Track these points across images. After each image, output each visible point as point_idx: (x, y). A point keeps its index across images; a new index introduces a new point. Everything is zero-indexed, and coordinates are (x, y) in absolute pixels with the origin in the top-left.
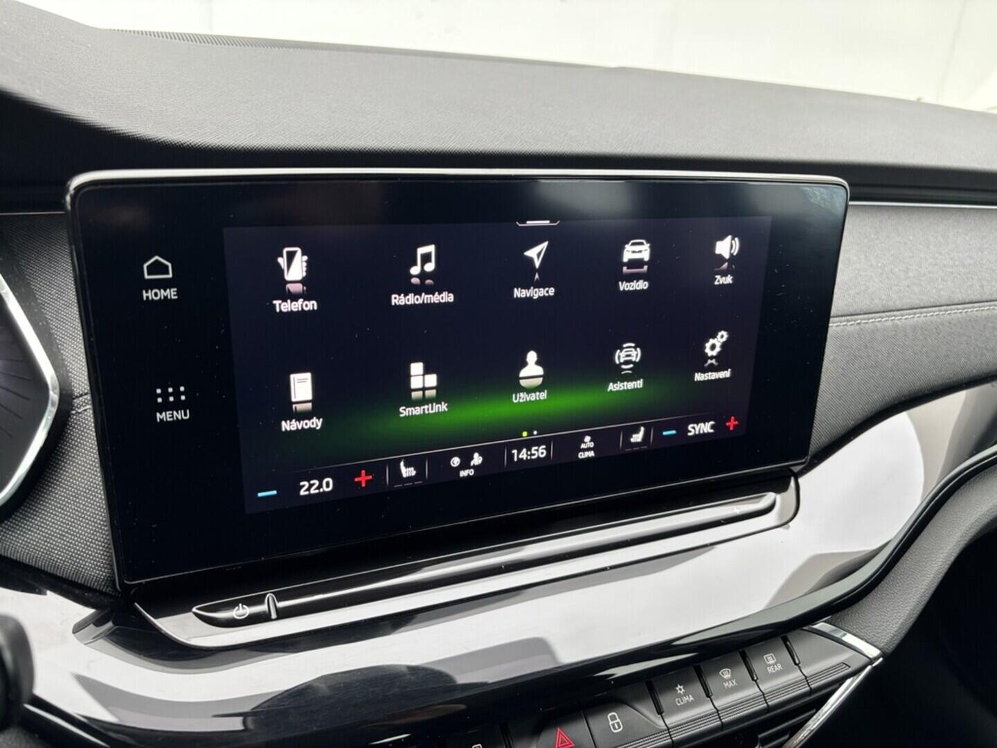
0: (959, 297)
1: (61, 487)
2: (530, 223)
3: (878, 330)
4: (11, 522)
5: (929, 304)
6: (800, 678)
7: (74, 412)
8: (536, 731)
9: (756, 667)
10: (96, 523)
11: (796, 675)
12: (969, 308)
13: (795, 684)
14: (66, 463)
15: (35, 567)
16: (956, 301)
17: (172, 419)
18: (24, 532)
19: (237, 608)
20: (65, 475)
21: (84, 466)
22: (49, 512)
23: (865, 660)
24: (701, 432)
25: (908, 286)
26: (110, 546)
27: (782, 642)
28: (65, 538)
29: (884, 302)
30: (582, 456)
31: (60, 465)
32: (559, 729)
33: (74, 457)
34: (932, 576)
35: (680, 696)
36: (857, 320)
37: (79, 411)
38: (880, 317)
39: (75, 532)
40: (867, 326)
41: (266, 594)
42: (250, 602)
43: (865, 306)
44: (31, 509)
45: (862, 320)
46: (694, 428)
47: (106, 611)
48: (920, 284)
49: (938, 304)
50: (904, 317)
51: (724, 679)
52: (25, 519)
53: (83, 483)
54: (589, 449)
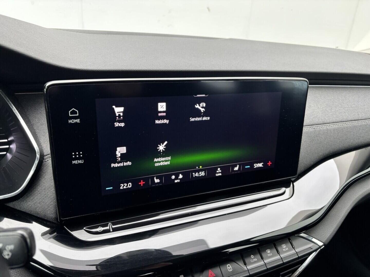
0: (350, 118)
1: (40, 186)
2: (198, 96)
3: (321, 130)
4: (23, 199)
5: (340, 121)
6: (295, 253)
7: (44, 161)
8: (202, 271)
9: (279, 249)
10: (51, 198)
11: (293, 252)
12: (354, 122)
13: (293, 255)
14: (41, 178)
15: (30, 214)
16: (349, 120)
17: (77, 163)
18: (27, 202)
19: (99, 228)
20: (41, 182)
21: (47, 179)
22: (35, 195)
23: (318, 247)
24: (259, 166)
25: (332, 115)
26: (56, 207)
27: (288, 240)
28: (41, 204)
29: (323, 121)
30: (217, 175)
31: (39, 179)
32: (210, 270)
33: (44, 176)
34: (342, 217)
35: (252, 259)
36: (313, 127)
37: (46, 160)
38: (322, 126)
39: (44, 202)
40: (317, 129)
41: (108, 223)
42: (103, 226)
43: (317, 122)
44: (30, 194)
45: (315, 127)
46: (256, 165)
47: (54, 229)
48: (336, 114)
49: (343, 121)
50: (330, 126)
51: (268, 253)
52: (27, 197)
53: (47, 185)
54: (219, 173)
